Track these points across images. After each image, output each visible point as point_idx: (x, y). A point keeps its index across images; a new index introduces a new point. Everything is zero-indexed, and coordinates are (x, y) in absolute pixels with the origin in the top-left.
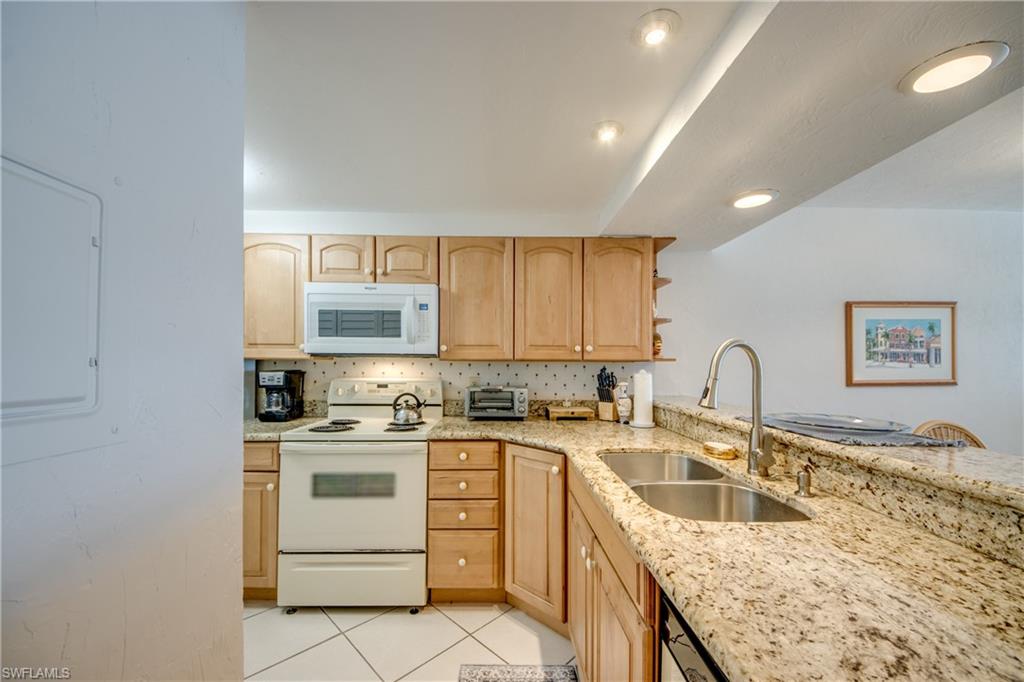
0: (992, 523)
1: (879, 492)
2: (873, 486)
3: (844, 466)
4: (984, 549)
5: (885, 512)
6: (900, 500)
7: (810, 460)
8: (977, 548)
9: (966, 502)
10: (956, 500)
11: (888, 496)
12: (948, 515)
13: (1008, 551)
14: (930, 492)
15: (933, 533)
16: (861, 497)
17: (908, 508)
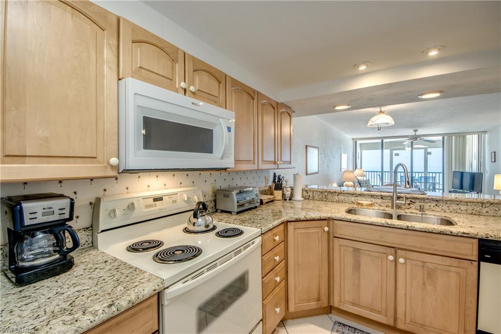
0: (475, 207)
1: (441, 206)
2: (438, 205)
3: (427, 201)
4: (474, 213)
5: (443, 211)
6: (448, 207)
7: (411, 201)
8: (472, 214)
9: (468, 204)
10: (466, 204)
11: (444, 207)
12: (463, 208)
13: (480, 212)
14: (458, 203)
15: (459, 213)
16: (434, 209)
17: (451, 208)
